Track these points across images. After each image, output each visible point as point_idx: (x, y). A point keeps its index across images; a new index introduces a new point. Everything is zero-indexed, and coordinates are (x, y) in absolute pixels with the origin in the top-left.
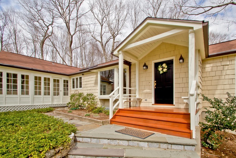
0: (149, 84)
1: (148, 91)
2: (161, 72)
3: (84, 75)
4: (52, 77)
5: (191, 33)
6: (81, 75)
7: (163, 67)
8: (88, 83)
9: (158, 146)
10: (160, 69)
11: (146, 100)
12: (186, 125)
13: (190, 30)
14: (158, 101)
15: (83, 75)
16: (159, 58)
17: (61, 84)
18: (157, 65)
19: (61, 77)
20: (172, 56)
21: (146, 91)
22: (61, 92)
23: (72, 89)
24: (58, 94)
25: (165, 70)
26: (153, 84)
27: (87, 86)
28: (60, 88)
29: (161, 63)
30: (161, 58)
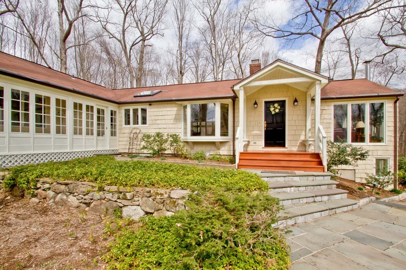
0: (259, 125)
1: (258, 132)
2: (273, 113)
3: (152, 106)
4: (97, 105)
5: (318, 84)
6: (146, 105)
7: (274, 107)
8: (160, 118)
9: (306, 179)
10: (272, 109)
11: (255, 143)
12: (316, 163)
13: (318, 82)
14: (268, 144)
15: (150, 105)
16: (271, 98)
17: (107, 117)
18: (268, 104)
19: (107, 106)
20: (285, 97)
21: (255, 132)
22: (108, 131)
23: (124, 125)
24: (103, 134)
25: (277, 111)
26: (263, 124)
27: (158, 122)
28: (105, 123)
29: (273, 102)
30: (273, 98)
